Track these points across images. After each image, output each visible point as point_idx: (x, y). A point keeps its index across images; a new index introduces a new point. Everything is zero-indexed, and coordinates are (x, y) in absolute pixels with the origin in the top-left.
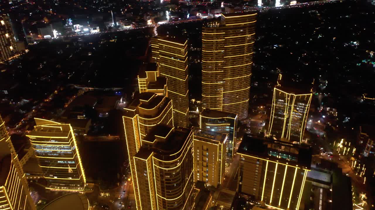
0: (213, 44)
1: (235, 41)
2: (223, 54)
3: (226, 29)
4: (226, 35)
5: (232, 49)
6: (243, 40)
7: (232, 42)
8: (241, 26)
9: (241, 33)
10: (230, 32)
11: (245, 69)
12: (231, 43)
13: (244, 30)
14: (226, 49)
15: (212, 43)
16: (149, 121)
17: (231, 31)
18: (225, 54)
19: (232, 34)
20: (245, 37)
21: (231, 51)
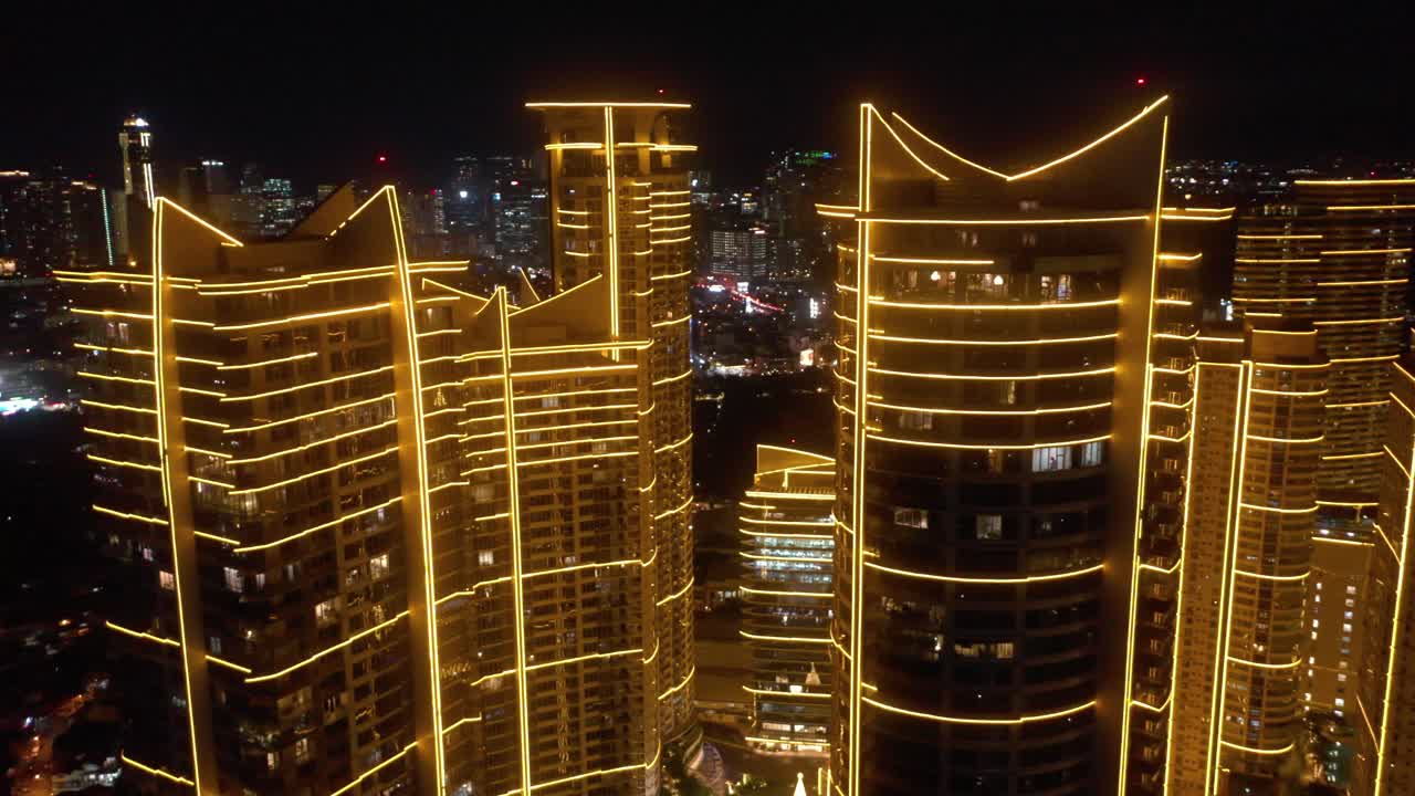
0: (1278, 272)
1: (1355, 267)
2: (1313, 312)
3: (1328, 224)
4: (1328, 243)
5: (1343, 296)
6: (1377, 266)
7: (1346, 268)
8: (1372, 216)
9: (1376, 238)
10: (1338, 233)
11: (1379, 373)
12: (1342, 272)
13: (1382, 232)
14: (1322, 294)
15: (1274, 270)
16: (1303, 374)
17: (1341, 229)
18: (1321, 311)
19: (1346, 240)
20: (1384, 255)
21: (1337, 303)
